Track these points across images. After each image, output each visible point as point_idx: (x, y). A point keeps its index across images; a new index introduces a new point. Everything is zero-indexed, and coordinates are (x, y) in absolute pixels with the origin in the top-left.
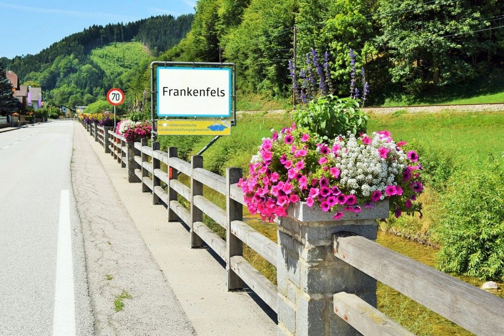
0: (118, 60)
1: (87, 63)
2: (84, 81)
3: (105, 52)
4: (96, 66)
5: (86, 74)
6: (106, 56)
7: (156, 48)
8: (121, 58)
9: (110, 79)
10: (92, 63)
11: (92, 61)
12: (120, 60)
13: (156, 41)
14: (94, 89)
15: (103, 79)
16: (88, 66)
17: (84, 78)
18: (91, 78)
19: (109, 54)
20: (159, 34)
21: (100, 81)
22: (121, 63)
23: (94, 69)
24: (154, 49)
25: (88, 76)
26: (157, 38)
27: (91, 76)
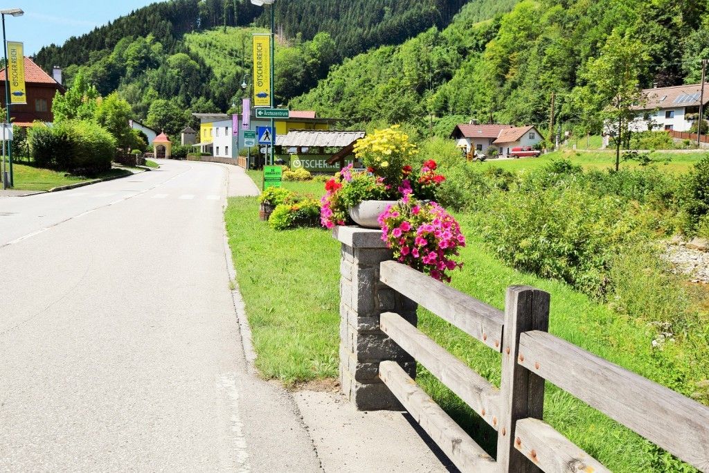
0: (231, 54)
1: (178, 52)
2: (173, 85)
3: (209, 39)
4: (195, 57)
5: (176, 71)
6: (210, 45)
7: (299, 34)
8: (236, 51)
9: (223, 83)
10: (187, 51)
11: (189, 49)
12: (234, 53)
13: (299, 22)
14: (194, 99)
15: (209, 82)
16: (180, 56)
17: (173, 77)
18: (187, 79)
19: (214, 42)
20: (302, 12)
21: (204, 85)
22: (238, 60)
23: (193, 62)
24: (296, 37)
25: (181, 74)
26: (300, 19)
27: (186, 76)
